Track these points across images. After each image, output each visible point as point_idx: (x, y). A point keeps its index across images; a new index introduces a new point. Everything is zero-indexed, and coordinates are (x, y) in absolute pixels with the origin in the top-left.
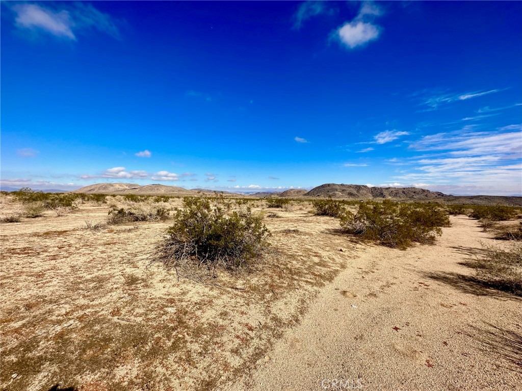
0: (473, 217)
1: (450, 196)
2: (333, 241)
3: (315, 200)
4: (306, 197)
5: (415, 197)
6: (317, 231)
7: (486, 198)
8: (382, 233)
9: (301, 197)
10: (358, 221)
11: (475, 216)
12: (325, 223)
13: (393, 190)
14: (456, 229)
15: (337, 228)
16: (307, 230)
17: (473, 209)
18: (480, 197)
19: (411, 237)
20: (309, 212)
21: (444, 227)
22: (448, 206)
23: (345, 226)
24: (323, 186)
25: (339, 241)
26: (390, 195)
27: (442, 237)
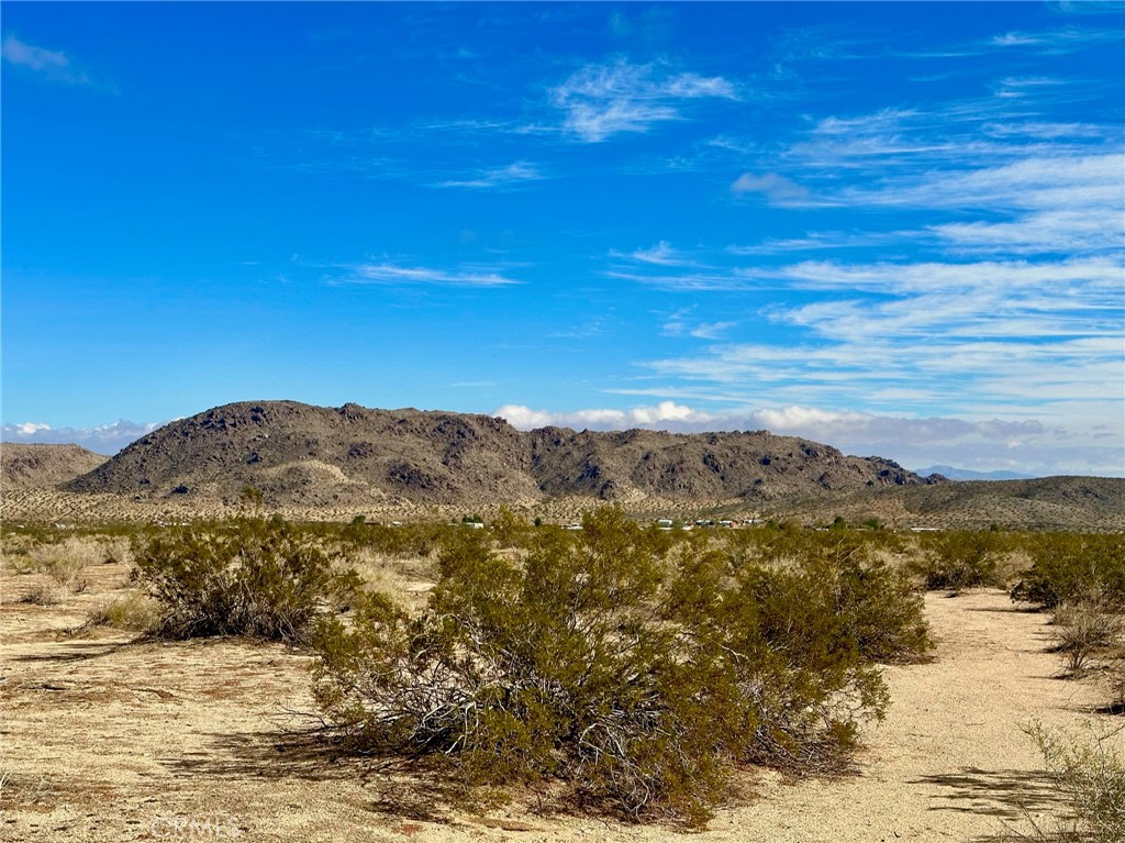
0: (1033, 595)
1: (933, 479)
2: (263, 824)
3: (151, 528)
4: (84, 501)
5: (766, 488)
6: (147, 761)
7: (1086, 492)
8: (574, 730)
9: (45, 502)
10: (434, 664)
11: (1040, 593)
12: (215, 693)
13: (654, 446)
14: (954, 673)
15: (296, 724)
16: (68, 764)
17: (1032, 550)
18: (1063, 486)
19: (731, 739)
20: (102, 619)
21: (903, 662)
22: (926, 540)
23: (348, 703)
24: (213, 420)
25: (300, 820)
26: (638, 479)
27: (886, 725)
